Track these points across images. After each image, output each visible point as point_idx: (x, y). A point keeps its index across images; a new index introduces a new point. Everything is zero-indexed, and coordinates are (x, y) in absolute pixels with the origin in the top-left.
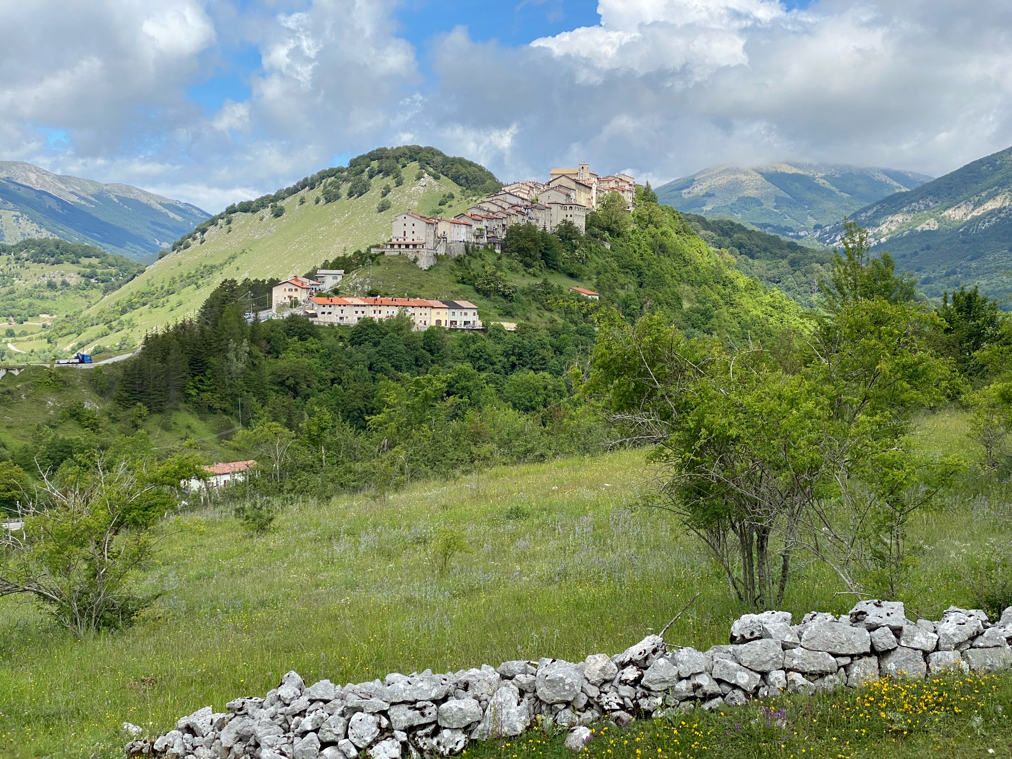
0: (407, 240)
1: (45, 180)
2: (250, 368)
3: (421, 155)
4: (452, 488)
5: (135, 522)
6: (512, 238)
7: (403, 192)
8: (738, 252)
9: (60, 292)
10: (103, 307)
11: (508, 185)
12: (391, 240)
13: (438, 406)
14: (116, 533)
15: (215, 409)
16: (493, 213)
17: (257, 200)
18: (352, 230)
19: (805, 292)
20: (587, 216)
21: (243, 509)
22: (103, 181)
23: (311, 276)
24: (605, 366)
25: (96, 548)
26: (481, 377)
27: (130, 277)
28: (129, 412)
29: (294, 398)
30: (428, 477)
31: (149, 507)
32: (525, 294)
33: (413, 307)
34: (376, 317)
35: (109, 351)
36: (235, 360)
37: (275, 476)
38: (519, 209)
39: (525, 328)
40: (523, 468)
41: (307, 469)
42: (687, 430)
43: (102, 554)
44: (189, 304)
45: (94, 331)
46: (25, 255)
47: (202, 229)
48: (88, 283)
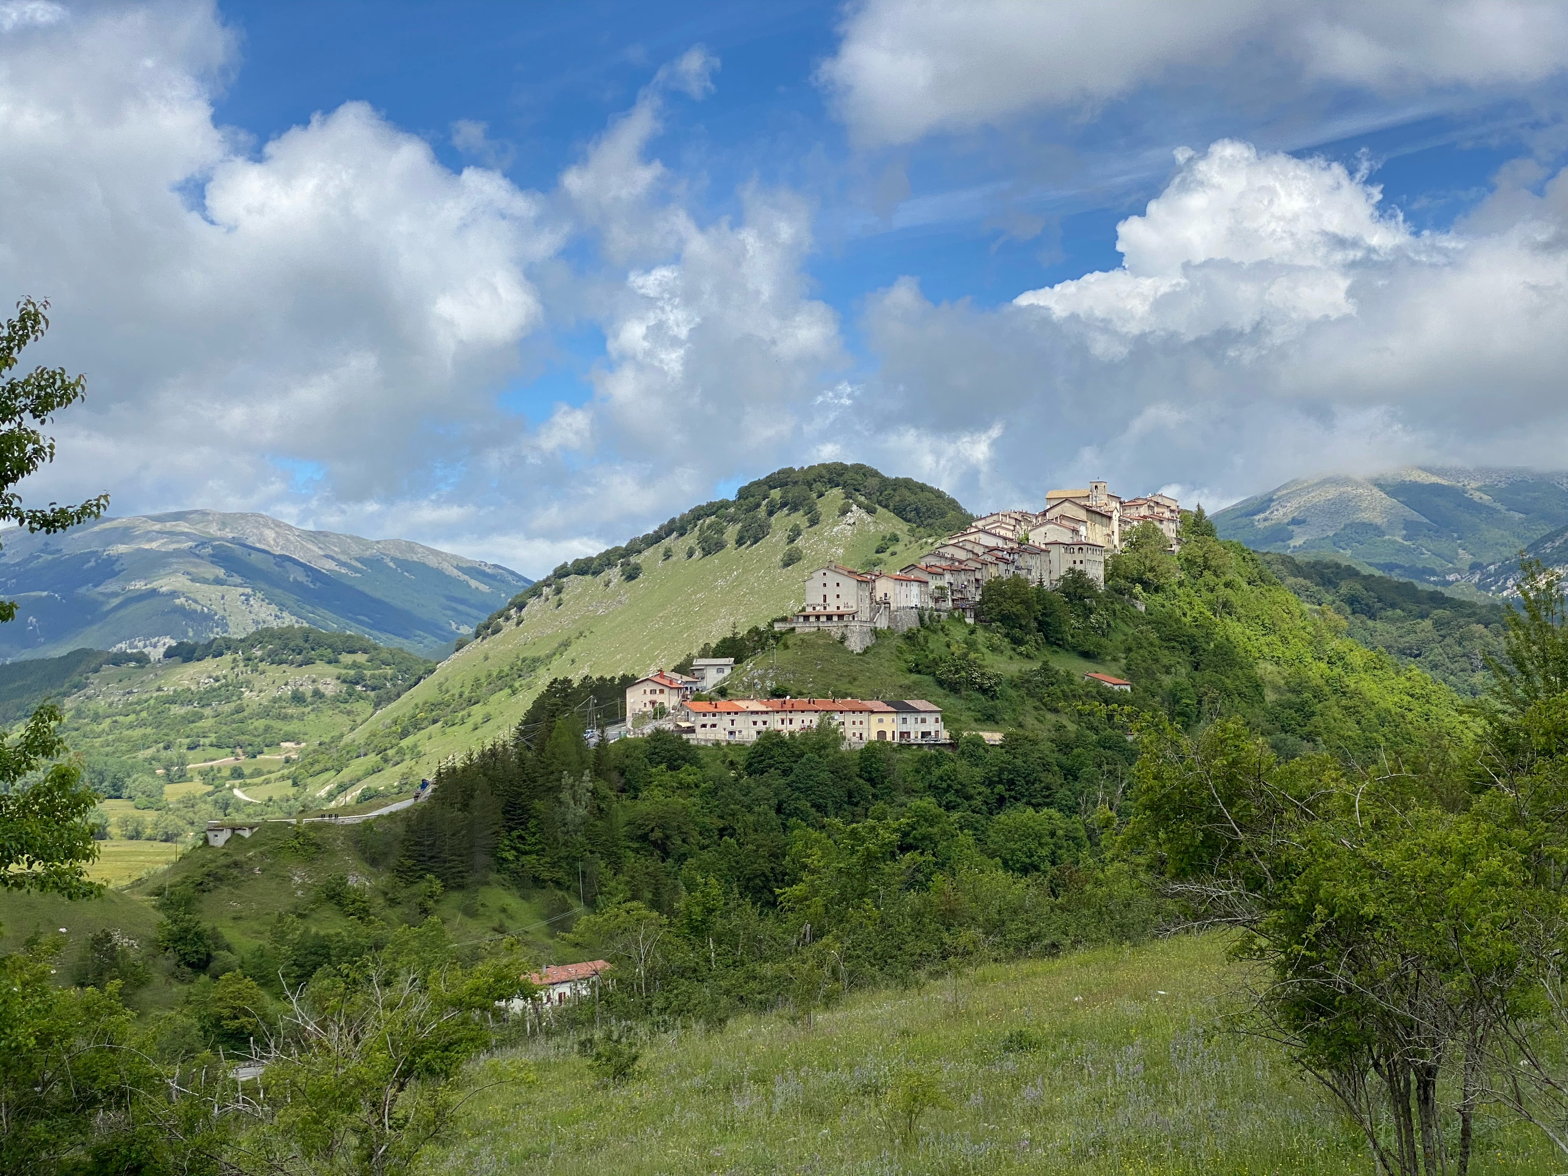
0: (828, 609)
1: (288, 540)
2: (594, 815)
3: (846, 477)
4: (915, 1002)
5: (430, 1070)
6: (989, 601)
7: (822, 534)
8: (1348, 610)
9: (310, 707)
10: (374, 727)
11: (981, 519)
12: (804, 609)
13: (887, 870)
14: (401, 1088)
15: (544, 881)
16: (961, 562)
17: (600, 556)
18: (744, 595)
19: (1462, 670)
20: (1106, 561)
21: (590, 1041)
22: (373, 536)
23: (683, 669)
24: (1154, 807)
25: (371, 1112)
26: (952, 819)
27: (413, 680)
28: (414, 889)
29: (663, 861)
30: (875, 984)
31: (451, 1044)
32: (1015, 686)
33: (841, 712)
34: (786, 729)
35: (384, 796)
36: (572, 802)
37: (639, 987)
38: (1000, 554)
39: (1017, 740)
40: (1026, 966)
41: (687, 975)
42: (1292, 907)
43: (380, 1121)
44: (501, 719)
45: (361, 764)
46: (259, 653)
47: (519, 603)
48: (351, 693)
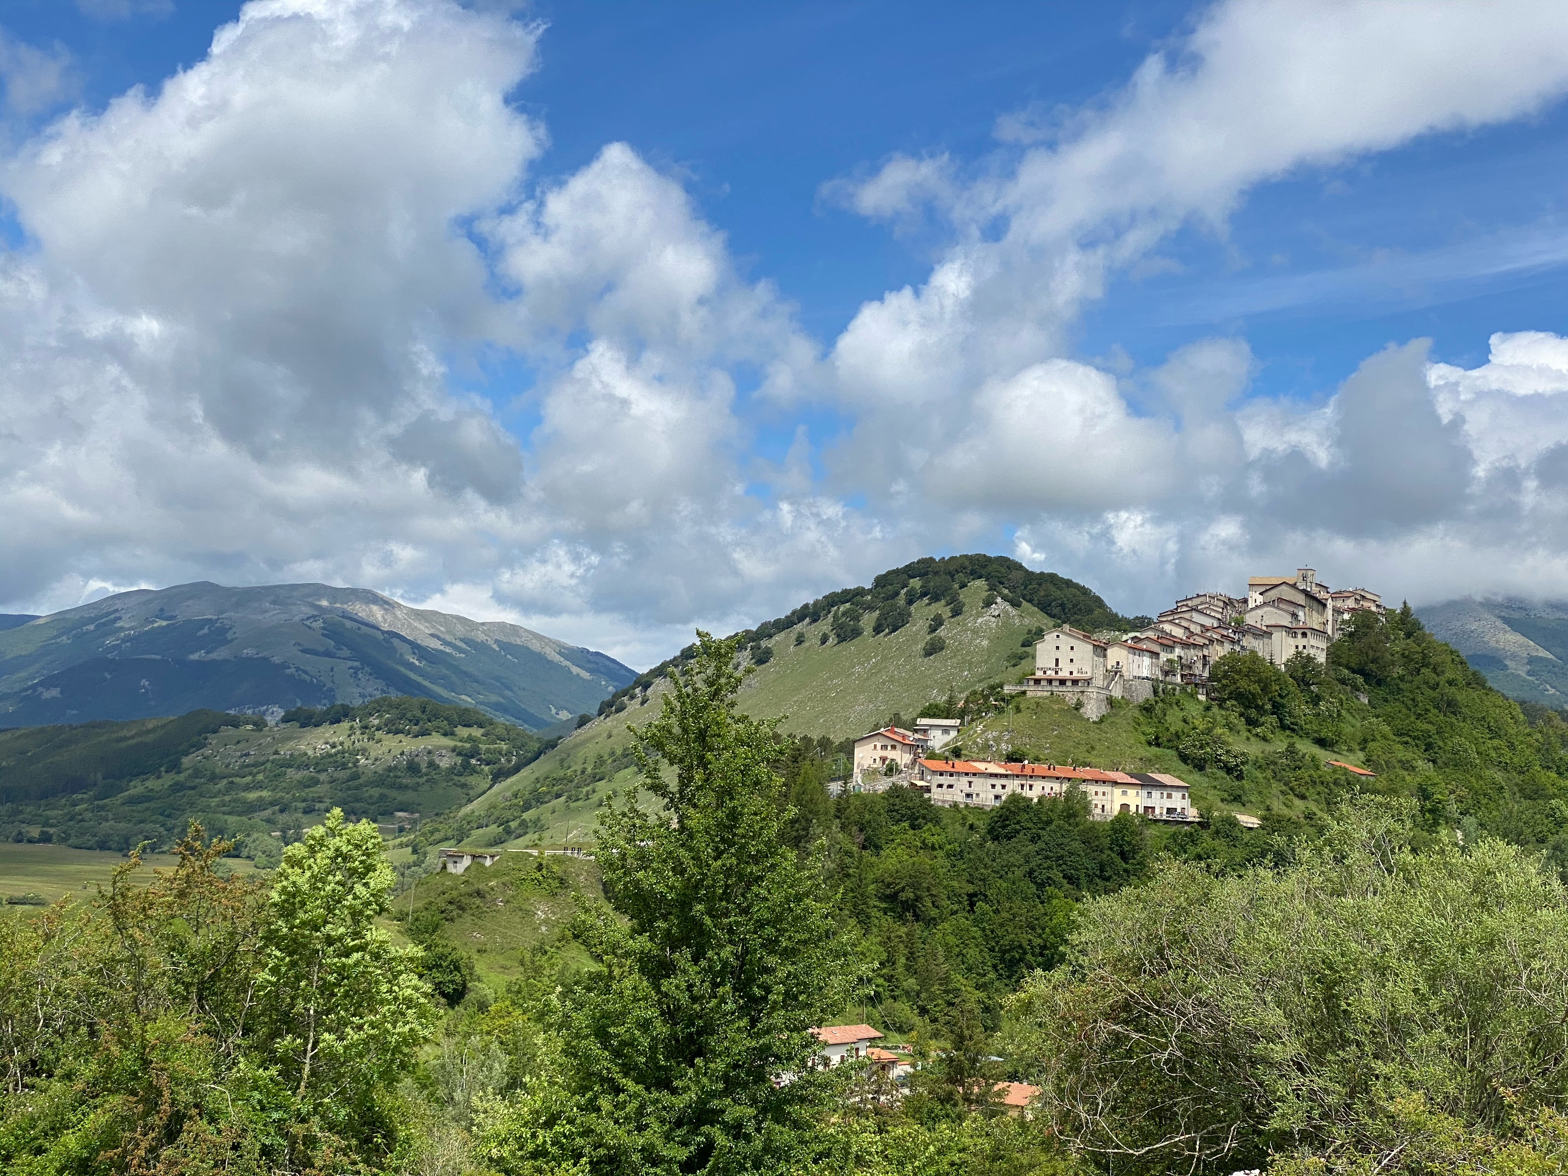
0: (1060, 673)
1: (395, 617)
3: (990, 568)
7: (964, 625)
9: (425, 778)
10: (493, 800)
12: (1032, 674)
18: (884, 683)
20: (1328, 647)
27: (530, 757)
32: (1260, 767)
33: (1083, 781)
34: (1025, 795)
38: (1225, 632)
39: (1279, 822)
45: (483, 836)
46: (376, 722)
47: (645, 682)
48: (466, 766)
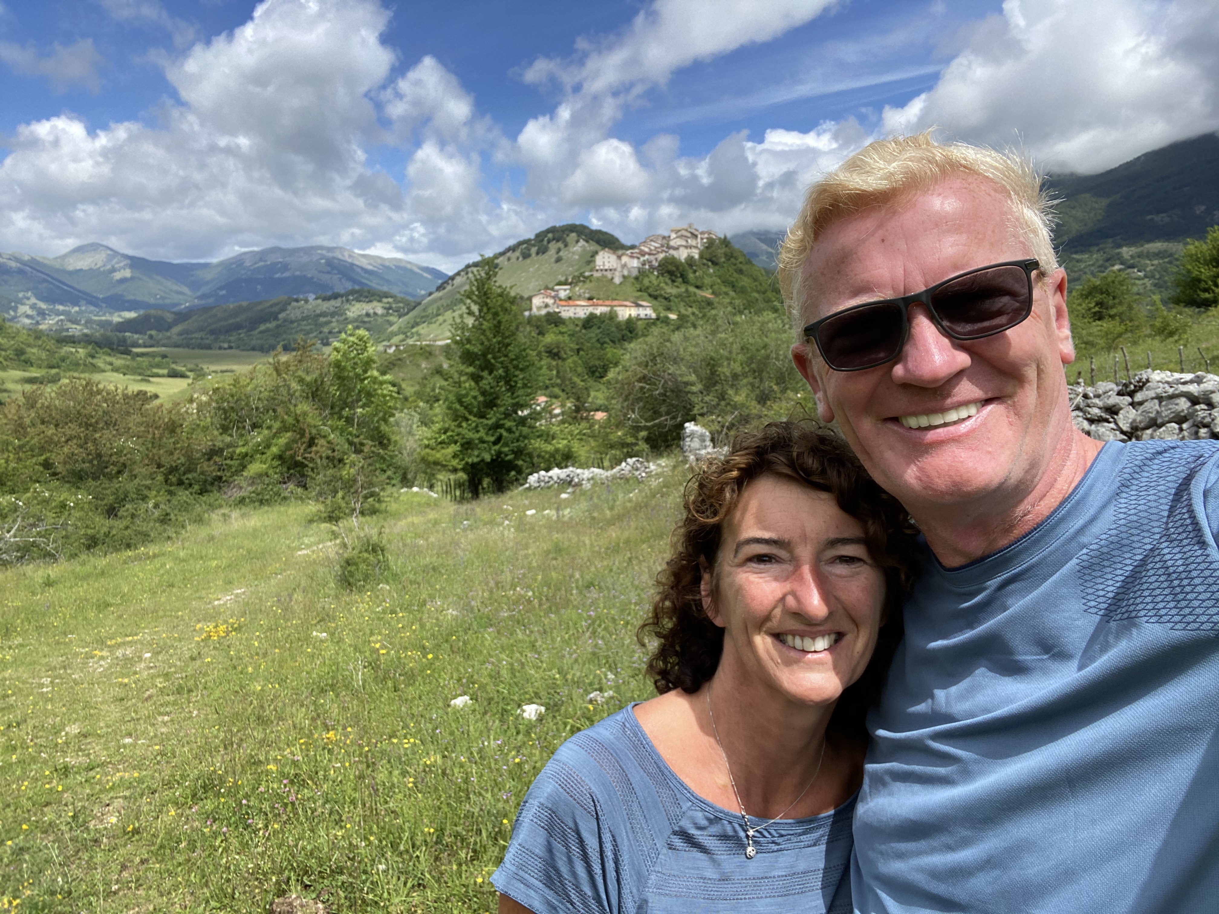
0: (605, 267)
3: (577, 229)
6: (663, 266)
7: (570, 250)
12: (595, 267)
18: (541, 274)
20: (698, 253)
32: (676, 297)
33: (616, 306)
39: (683, 316)
46: (352, 298)
47: (452, 278)
48: (388, 313)
